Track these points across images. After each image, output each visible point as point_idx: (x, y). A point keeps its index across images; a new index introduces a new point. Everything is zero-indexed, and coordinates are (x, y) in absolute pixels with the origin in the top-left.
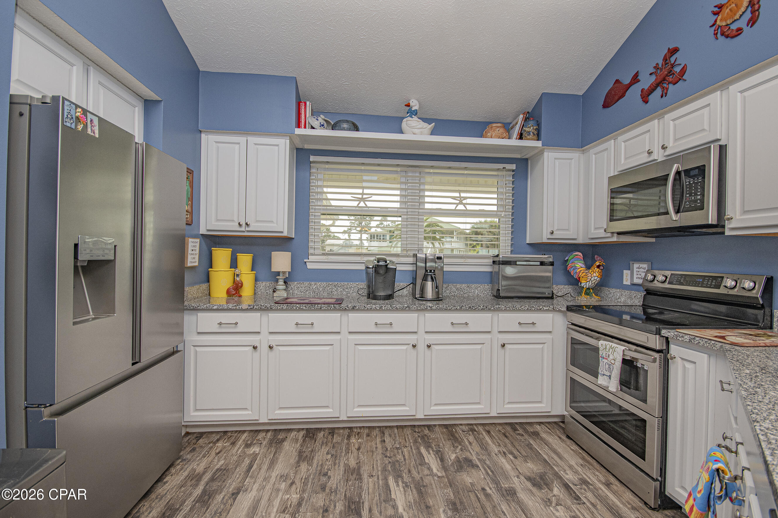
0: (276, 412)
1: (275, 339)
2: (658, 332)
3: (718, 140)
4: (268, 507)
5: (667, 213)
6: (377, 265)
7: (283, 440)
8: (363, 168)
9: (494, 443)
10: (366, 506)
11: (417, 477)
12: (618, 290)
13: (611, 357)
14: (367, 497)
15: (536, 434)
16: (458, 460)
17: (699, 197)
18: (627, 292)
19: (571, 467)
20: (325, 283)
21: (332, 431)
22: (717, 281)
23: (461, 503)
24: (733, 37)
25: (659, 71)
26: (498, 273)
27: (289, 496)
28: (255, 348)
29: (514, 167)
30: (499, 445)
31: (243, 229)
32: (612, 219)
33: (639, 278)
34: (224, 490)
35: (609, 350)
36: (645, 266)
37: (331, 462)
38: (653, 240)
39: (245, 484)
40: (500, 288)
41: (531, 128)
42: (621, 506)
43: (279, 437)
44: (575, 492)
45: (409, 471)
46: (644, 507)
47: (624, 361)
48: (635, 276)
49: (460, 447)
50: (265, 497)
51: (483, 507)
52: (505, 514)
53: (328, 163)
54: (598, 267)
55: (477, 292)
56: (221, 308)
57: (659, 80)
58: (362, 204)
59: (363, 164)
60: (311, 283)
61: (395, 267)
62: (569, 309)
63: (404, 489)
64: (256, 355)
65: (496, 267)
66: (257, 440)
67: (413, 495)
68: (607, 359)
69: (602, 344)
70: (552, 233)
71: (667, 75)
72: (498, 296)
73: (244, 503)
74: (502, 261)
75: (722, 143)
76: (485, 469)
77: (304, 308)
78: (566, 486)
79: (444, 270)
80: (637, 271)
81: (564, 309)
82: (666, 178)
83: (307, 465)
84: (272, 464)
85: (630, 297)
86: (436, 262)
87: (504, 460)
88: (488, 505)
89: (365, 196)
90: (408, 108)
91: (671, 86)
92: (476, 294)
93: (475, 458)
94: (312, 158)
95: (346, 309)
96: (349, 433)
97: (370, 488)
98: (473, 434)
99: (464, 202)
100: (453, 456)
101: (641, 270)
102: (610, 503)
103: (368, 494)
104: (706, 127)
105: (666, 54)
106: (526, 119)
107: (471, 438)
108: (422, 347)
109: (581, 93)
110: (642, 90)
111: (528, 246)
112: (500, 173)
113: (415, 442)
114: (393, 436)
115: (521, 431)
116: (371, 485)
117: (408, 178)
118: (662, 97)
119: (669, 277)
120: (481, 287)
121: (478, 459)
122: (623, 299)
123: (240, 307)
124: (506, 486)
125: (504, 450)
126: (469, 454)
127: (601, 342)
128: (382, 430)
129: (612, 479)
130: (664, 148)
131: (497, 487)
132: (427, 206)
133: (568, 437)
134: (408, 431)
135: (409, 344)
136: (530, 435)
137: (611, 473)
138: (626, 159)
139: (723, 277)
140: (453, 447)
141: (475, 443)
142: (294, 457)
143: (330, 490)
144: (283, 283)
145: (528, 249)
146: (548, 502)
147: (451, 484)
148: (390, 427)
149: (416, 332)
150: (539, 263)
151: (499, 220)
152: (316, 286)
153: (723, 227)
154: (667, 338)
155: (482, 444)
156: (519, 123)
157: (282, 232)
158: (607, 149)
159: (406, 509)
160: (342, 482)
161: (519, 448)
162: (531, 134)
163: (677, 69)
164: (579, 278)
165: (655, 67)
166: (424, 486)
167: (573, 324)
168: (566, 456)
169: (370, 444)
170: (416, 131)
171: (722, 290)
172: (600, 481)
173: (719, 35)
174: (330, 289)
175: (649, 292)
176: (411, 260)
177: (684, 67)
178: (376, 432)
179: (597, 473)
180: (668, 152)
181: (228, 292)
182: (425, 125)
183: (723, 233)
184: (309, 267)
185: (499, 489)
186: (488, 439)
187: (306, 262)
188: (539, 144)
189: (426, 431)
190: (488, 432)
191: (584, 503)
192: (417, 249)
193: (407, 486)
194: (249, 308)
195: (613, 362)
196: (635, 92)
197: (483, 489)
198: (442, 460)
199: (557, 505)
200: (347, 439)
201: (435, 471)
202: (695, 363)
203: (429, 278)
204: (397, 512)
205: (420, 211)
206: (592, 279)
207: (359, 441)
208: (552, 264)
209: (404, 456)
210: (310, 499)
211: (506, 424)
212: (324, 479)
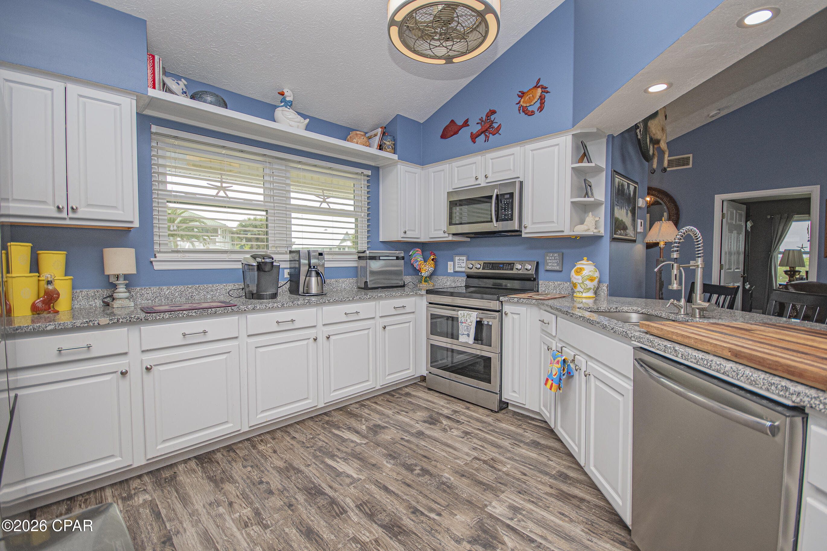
0: (158, 448)
1: (150, 359)
2: (498, 299)
3: (519, 177)
4: (223, 531)
5: (491, 221)
6: (262, 262)
7: (174, 477)
8: (224, 152)
9: (385, 409)
10: (324, 485)
11: (349, 450)
12: (445, 277)
13: (469, 321)
14: (319, 480)
15: (408, 394)
16: (369, 429)
17: (510, 212)
18: (452, 278)
19: (442, 406)
20: (182, 287)
21: (230, 448)
22: (511, 265)
23: (395, 452)
24: (529, 115)
25: (483, 123)
26: (365, 268)
27: (239, 514)
28: (124, 374)
29: (369, 173)
30: (390, 409)
31: (64, 215)
32: (451, 224)
33: (460, 267)
34: (146, 544)
35: (467, 316)
36: (464, 258)
37: (256, 472)
38: (469, 240)
39: (169, 528)
40: (368, 281)
41: (388, 143)
42: (481, 417)
43: (164, 476)
44: (455, 419)
45: (339, 450)
46: (492, 413)
47: (477, 322)
48: (457, 266)
49: (363, 420)
50: (210, 527)
51: (410, 449)
52: (427, 447)
53: (176, 138)
54: (433, 260)
55: (344, 286)
56: (60, 327)
57: (484, 130)
58: (222, 194)
59: (224, 147)
60: (161, 287)
61: (279, 264)
62: (429, 292)
63: (345, 462)
64: (124, 383)
65: (363, 263)
66: (134, 489)
67: (356, 464)
68: (465, 323)
69: (461, 314)
70: (405, 233)
71: (489, 128)
72: (366, 287)
73: (189, 542)
74: (369, 257)
75: (521, 179)
76: (393, 427)
77: (194, 314)
78: (448, 418)
79: (325, 266)
80: (458, 262)
81: (424, 292)
82: (490, 197)
83: (231, 484)
84: (185, 500)
85: (454, 282)
86: (318, 259)
87: (401, 417)
88: (412, 446)
89: (224, 185)
90: (282, 97)
91: (491, 135)
92: (343, 288)
93: (380, 423)
94: (154, 128)
95: (245, 310)
96: (250, 443)
97: (315, 474)
98: (365, 408)
99: (327, 200)
100: (364, 427)
101: (461, 261)
102: (475, 417)
103: (319, 478)
104: (512, 168)
105: (488, 113)
106: (384, 134)
107: (366, 411)
108: (321, 339)
109: (422, 122)
110: (472, 133)
111: (380, 243)
112: (359, 177)
113: (324, 428)
114: (300, 431)
115: (397, 396)
116: (315, 471)
117: (274, 171)
118: (485, 141)
119: (482, 265)
120: (347, 281)
121: (383, 422)
122: (448, 284)
123: (96, 323)
124: (415, 431)
125: (396, 411)
126: (374, 422)
127: (460, 312)
128: (284, 429)
129: (468, 405)
130: (486, 177)
131: (410, 434)
132: (293, 202)
133: (430, 389)
134: (311, 423)
135: (309, 339)
136: (405, 396)
137: (465, 401)
138: (458, 180)
139: (514, 263)
140: (358, 421)
141: (372, 413)
142: (207, 484)
143: (279, 491)
144: (125, 290)
145: (382, 245)
146: (444, 430)
147: (378, 445)
148: (289, 425)
149: (315, 326)
150: (395, 258)
151: (356, 220)
152: (169, 290)
153: (521, 232)
154: (502, 302)
155: (378, 412)
156: (379, 135)
157: (131, 222)
158: (443, 170)
159: (359, 473)
160: (284, 481)
161: (404, 406)
162: (391, 147)
163: (495, 126)
164: (420, 269)
165: (480, 119)
166: (359, 454)
167: (430, 303)
168: (435, 401)
169: (282, 444)
170: (292, 123)
171: (514, 271)
172: (463, 408)
173: (521, 111)
174: (189, 293)
175: (469, 276)
176: (287, 257)
177: (499, 125)
178: (279, 434)
179: (458, 405)
180: (488, 181)
181: (34, 308)
182: (300, 118)
183: (521, 235)
184: (156, 268)
185: (412, 434)
186: (378, 407)
187: (151, 262)
188: (395, 157)
189: (327, 418)
190: (376, 403)
191: (463, 423)
192: (286, 245)
193: (345, 459)
194: (110, 323)
195: (470, 324)
196: (465, 133)
197: (402, 439)
198: (357, 432)
199: (450, 429)
200: (254, 449)
201: (358, 441)
202: (519, 314)
203: (314, 273)
204: (354, 478)
205: (287, 206)
206: (430, 270)
207: (269, 445)
208: (403, 258)
209: (324, 441)
210: (265, 506)
211: (384, 393)
212: (264, 486)
